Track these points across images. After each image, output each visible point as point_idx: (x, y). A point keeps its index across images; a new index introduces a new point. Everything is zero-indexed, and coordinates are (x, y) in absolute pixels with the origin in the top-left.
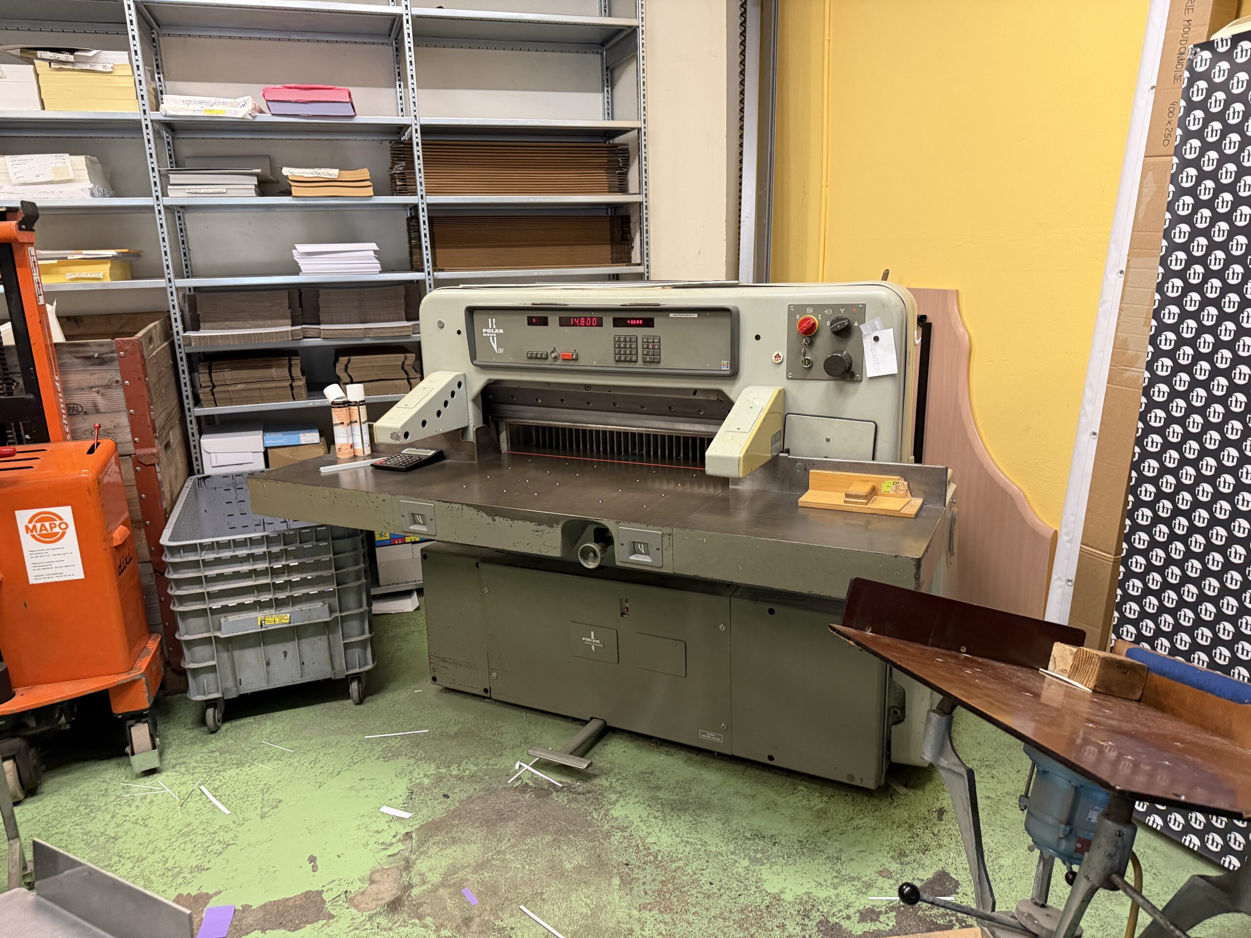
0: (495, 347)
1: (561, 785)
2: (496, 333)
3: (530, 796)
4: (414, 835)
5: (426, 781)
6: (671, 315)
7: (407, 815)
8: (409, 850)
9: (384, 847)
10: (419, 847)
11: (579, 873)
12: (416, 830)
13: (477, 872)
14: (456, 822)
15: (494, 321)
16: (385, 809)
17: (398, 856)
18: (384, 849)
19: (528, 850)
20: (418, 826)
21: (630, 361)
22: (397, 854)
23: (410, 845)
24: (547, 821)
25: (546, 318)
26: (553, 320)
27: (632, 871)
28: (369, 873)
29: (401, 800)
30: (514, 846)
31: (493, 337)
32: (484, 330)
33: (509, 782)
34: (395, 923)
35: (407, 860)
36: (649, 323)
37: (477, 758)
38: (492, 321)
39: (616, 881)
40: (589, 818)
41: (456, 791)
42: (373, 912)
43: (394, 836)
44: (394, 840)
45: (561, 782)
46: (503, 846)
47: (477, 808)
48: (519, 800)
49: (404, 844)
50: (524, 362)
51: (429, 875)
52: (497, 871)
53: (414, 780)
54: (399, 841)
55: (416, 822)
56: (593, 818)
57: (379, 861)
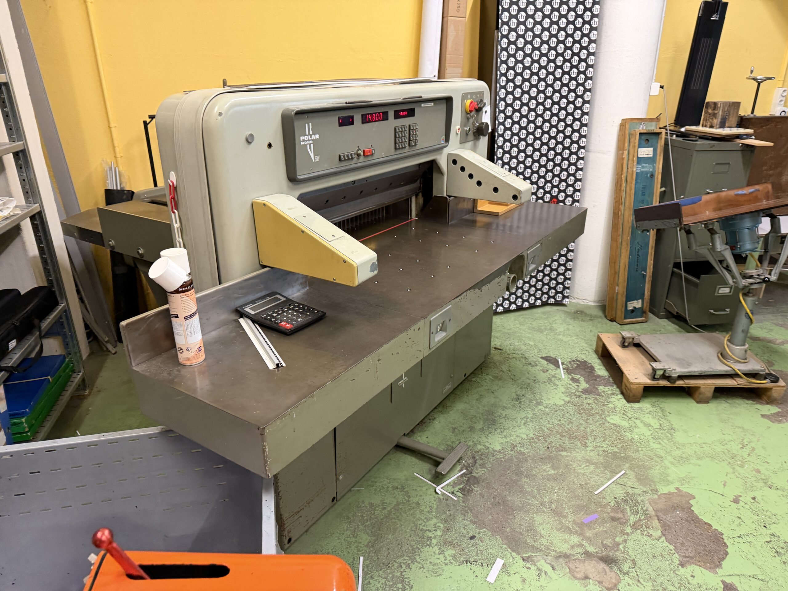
0: (312, 155)
1: (465, 471)
2: (313, 140)
3: (477, 487)
4: (527, 555)
5: (450, 552)
6: (423, 105)
7: (499, 563)
8: (545, 557)
9: (543, 575)
10: (541, 550)
11: (558, 468)
12: (518, 553)
13: (565, 516)
14: (508, 529)
15: (311, 127)
16: (491, 578)
17: (553, 563)
18: (546, 573)
19: (539, 490)
20: (514, 554)
21: (402, 148)
22: (550, 564)
23: (538, 557)
24: (506, 480)
25: (352, 117)
26: (358, 118)
27: (554, 446)
28: (576, 581)
29: (478, 569)
30: (534, 497)
31: (310, 144)
32: (302, 138)
33: (456, 499)
34: (627, 558)
35: (557, 558)
36: (411, 113)
37: (420, 519)
38: (308, 127)
39: (564, 453)
40: (503, 460)
41: (465, 532)
42: (619, 573)
43: (529, 568)
44: (533, 568)
45: (461, 470)
46: (535, 502)
47: (490, 517)
48: (480, 494)
49: (538, 561)
50: (335, 166)
51: (572, 543)
52: (562, 505)
53: (447, 561)
54: (534, 564)
55: (509, 556)
56: (503, 458)
57: (560, 576)
